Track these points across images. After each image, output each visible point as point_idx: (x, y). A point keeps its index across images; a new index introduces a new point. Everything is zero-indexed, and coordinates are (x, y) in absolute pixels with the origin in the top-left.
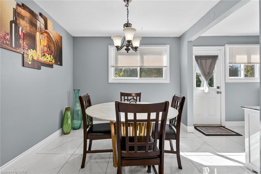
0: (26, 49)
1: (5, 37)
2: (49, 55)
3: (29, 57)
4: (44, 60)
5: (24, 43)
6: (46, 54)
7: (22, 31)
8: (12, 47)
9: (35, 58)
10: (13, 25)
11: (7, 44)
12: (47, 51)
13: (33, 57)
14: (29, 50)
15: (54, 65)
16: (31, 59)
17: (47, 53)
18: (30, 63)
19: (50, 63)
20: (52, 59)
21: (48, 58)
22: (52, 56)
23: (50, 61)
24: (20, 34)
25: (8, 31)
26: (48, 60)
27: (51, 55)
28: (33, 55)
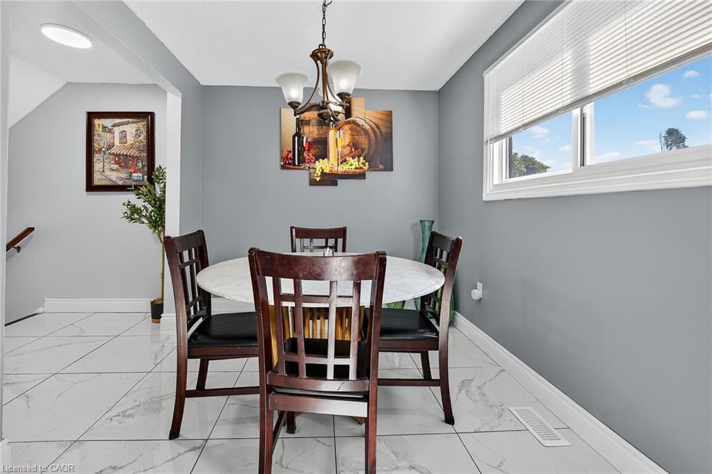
0: (312, 161)
1: (287, 157)
2: (353, 158)
3: (317, 172)
4: (344, 169)
5: (310, 154)
6: (347, 159)
7: (307, 140)
8: (295, 165)
9: (327, 171)
10: (296, 138)
11: (289, 164)
12: (351, 152)
13: (323, 170)
14: (317, 162)
15: (366, 172)
16: (320, 174)
17: (349, 157)
18: (318, 179)
19: (358, 171)
20: (363, 164)
21: (351, 165)
22: (362, 158)
23: (356, 168)
24: (304, 145)
25: (291, 149)
26: (353, 167)
27: (359, 157)
28: (324, 167)
